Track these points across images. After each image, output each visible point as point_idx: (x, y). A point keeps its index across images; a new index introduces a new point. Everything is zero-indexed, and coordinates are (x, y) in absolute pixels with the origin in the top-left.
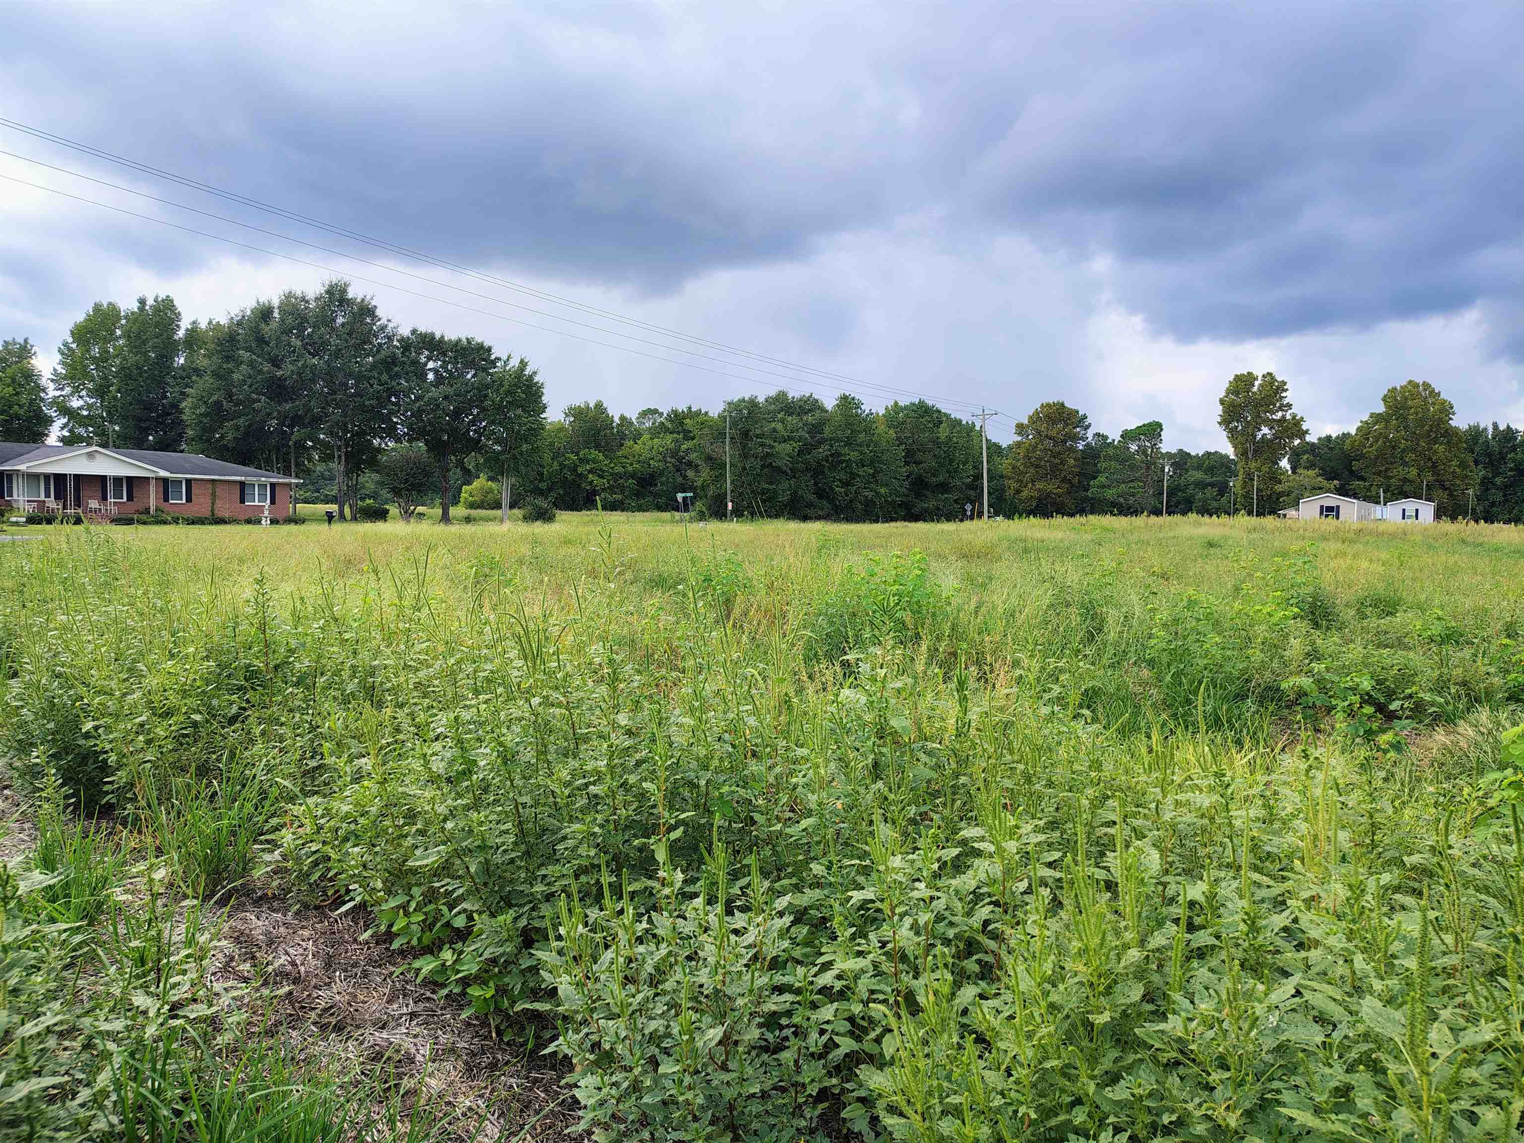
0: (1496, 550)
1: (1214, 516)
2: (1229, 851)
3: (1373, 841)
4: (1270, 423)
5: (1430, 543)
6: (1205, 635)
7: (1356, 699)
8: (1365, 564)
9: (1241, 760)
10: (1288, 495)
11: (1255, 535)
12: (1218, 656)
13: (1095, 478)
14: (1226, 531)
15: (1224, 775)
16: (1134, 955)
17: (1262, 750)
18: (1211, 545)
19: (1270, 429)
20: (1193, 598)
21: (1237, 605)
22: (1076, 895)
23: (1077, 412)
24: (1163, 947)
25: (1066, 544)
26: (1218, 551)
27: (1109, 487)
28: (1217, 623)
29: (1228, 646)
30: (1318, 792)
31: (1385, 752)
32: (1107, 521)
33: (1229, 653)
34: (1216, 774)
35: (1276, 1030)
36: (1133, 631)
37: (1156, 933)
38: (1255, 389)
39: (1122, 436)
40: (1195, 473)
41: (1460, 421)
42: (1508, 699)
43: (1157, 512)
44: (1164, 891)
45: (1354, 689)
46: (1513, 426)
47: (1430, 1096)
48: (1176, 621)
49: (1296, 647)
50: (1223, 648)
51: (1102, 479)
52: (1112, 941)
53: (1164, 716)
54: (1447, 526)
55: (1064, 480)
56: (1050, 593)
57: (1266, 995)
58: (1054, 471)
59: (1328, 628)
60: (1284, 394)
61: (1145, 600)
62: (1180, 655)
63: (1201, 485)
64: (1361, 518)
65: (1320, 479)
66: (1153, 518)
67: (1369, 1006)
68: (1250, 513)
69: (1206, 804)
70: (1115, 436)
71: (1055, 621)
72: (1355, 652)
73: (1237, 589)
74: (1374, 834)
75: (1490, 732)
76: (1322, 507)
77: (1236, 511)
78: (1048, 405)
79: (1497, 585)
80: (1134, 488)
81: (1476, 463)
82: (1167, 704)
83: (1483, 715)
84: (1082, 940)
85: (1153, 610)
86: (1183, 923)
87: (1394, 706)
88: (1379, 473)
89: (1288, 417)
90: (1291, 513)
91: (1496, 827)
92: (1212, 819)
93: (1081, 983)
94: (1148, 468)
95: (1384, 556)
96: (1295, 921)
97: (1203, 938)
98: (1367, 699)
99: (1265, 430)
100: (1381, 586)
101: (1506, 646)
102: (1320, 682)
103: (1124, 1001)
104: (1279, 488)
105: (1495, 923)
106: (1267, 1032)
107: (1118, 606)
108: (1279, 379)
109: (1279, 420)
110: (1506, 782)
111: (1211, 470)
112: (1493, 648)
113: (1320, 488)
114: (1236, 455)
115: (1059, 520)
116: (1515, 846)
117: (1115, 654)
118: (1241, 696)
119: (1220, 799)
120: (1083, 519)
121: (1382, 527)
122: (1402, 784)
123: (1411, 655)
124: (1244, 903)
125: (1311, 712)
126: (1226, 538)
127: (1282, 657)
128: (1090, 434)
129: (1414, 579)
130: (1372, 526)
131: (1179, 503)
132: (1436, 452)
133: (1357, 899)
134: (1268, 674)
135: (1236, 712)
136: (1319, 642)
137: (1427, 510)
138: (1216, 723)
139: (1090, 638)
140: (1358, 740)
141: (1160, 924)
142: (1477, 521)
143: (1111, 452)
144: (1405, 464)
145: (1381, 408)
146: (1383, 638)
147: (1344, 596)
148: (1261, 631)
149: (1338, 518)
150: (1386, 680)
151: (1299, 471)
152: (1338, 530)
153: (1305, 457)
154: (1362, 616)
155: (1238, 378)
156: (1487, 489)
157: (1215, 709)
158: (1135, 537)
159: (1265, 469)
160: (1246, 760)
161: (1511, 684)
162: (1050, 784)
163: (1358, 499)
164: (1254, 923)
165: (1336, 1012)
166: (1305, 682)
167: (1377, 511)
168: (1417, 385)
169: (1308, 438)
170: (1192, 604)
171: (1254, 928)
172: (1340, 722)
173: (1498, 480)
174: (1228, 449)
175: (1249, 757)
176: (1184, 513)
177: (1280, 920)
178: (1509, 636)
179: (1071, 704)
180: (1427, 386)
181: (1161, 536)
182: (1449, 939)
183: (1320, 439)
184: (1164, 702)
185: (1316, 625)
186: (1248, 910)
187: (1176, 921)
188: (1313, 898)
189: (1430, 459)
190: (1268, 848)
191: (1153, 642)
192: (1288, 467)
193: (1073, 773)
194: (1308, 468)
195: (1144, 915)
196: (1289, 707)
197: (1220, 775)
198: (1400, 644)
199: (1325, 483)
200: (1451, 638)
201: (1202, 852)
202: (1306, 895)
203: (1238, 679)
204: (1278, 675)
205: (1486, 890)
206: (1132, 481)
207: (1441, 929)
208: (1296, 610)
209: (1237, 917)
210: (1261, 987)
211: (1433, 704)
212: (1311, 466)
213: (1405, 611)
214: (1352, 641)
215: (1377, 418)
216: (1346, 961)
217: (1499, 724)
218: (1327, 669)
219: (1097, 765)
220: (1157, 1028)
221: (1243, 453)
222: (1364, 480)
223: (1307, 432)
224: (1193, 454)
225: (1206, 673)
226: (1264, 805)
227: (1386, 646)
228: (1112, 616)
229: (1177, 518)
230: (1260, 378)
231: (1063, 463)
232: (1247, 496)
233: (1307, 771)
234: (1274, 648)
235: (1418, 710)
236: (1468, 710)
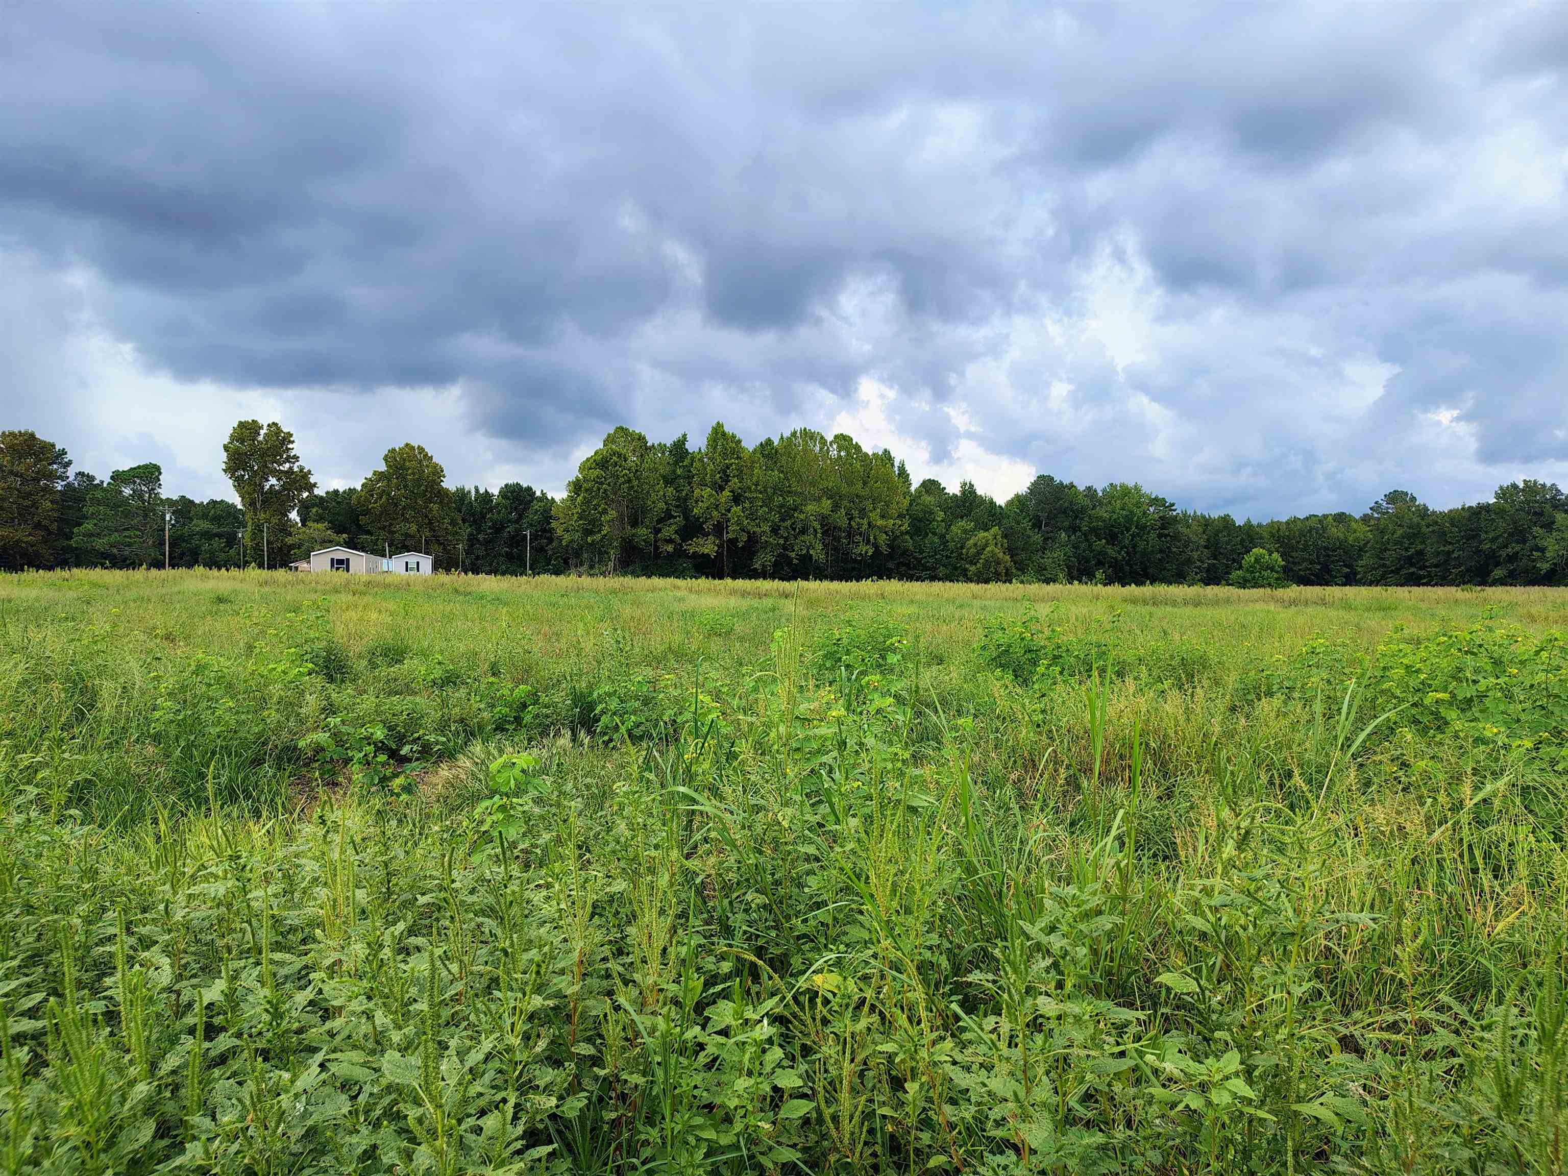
0: (482, 598)
1: (223, 569)
2: (249, 936)
3: (388, 889)
4: (279, 474)
5: (429, 593)
6: (217, 701)
7: (370, 749)
8: (374, 616)
9: (258, 832)
10: (299, 548)
11: (267, 589)
12: (233, 722)
13: (79, 525)
14: (238, 586)
15: (239, 857)
16: (142, 1089)
17: (280, 817)
18: (220, 600)
19: (278, 480)
20: (202, 663)
21: (250, 666)
22: (64, 1045)
23: (53, 446)
24: (178, 1067)
25: (44, 604)
26: (227, 606)
27: (98, 535)
28: (230, 686)
29: (241, 710)
30: (336, 856)
31: (398, 795)
32: (97, 574)
33: (243, 717)
34: (231, 858)
35: (305, 1115)
36: (134, 703)
37: (168, 1056)
38: (261, 438)
39: (112, 478)
40: (200, 522)
41: (450, 484)
42: (495, 730)
43: (159, 565)
44: (177, 999)
45: (368, 739)
46: (490, 491)
47: (444, 1126)
48: (183, 689)
49: (312, 703)
50: (237, 713)
51: (88, 526)
52: (114, 1082)
53: (172, 798)
54: (443, 577)
55: (38, 526)
56: (22, 666)
57: (292, 1082)
58: (24, 514)
59: (343, 681)
60: (290, 446)
61: (148, 667)
62: (191, 725)
63: (208, 535)
64: (369, 570)
65: (329, 532)
66: (154, 572)
67: (390, 1060)
68: (261, 566)
69: (222, 891)
70: (103, 476)
71: (30, 701)
72: (368, 703)
73: (250, 648)
74: (389, 882)
75: (483, 762)
76: (332, 560)
77: (246, 564)
78: (12, 434)
79: (484, 630)
80: (130, 537)
81: (464, 521)
82: (177, 783)
83: (477, 748)
84: (74, 1097)
85: (157, 678)
86: (200, 1032)
87: (405, 750)
88: (384, 528)
89: (296, 469)
90: (303, 565)
91: (489, 850)
92: (229, 906)
93: (75, 1148)
94: (146, 516)
95: (392, 606)
96: (320, 992)
97: (224, 1042)
98: (381, 747)
99: (273, 481)
100: (389, 635)
101: (492, 683)
102: (336, 735)
103: (130, 1148)
104: (289, 540)
105: (491, 939)
106: (294, 1122)
107: (114, 677)
108: (285, 430)
109: (286, 472)
110: (495, 807)
111: (217, 519)
112: (482, 687)
113: (330, 542)
114: (244, 505)
115: (30, 575)
116: (503, 867)
117: (112, 733)
118: (257, 762)
119: (237, 883)
120: (66, 574)
121: (389, 579)
122: (414, 825)
123: (418, 699)
124: (267, 992)
125: (329, 766)
126: (235, 592)
127: (299, 714)
128: (71, 472)
129: (418, 628)
130: (380, 578)
131: (183, 554)
132: (431, 510)
133: (375, 956)
134: (284, 733)
135: (253, 779)
136: (334, 696)
137: (426, 563)
138: (230, 795)
139: (80, 716)
140: (373, 789)
141: (174, 1041)
142: (466, 573)
143: (99, 495)
144: (406, 520)
145: (383, 468)
146: (392, 685)
147: (356, 647)
148: (276, 690)
149: (348, 570)
150: (397, 725)
151: (309, 524)
152: (348, 583)
153: (314, 510)
154: (373, 666)
155: (242, 425)
156: (472, 545)
157: (230, 779)
158: (132, 594)
159: (274, 521)
160: (264, 831)
161: (497, 717)
162: (29, 909)
163: (366, 552)
164: (276, 1009)
165: (361, 1073)
166: (322, 737)
167: (384, 564)
168: (413, 448)
169: (316, 492)
170: (200, 669)
171: (277, 1014)
172: (357, 773)
173: (481, 537)
174: (235, 499)
175: (267, 827)
176: (190, 566)
177: (302, 997)
178: (494, 674)
179: (55, 806)
180: (421, 450)
181: (164, 591)
182: (454, 968)
183: (327, 493)
184: (173, 779)
185: (331, 679)
186: (269, 998)
187: (192, 1031)
188: (334, 964)
189: (426, 516)
190: (289, 922)
191: (157, 714)
192: (298, 519)
193: (60, 889)
194: (317, 521)
195: (153, 1038)
196: (306, 765)
197: (236, 857)
198: (408, 690)
199: (334, 536)
200: (450, 680)
201: (220, 943)
202: (327, 962)
203: (254, 743)
204: (295, 734)
205: (483, 913)
206: (127, 529)
207: (449, 959)
208: (310, 665)
209: (259, 1009)
210: (286, 1076)
211: (437, 743)
212: (320, 519)
213: (411, 658)
214: (365, 692)
215: (380, 476)
216: (368, 1018)
217: (489, 753)
218: (343, 722)
219: (92, 874)
220: (173, 1165)
221: (251, 503)
222: (372, 535)
223: (315, 485)
224: (197, 501)
225: (218, 741)
226: (284, 877)
227: (396, 693)
228: (107, 689)
229: (182, 571)
230: (265, 427)
231: (35, 505)
232: (257, 548)
233: (325, 836)
234: (289, 706)
235: (426, 751)
236: (466, 744)
